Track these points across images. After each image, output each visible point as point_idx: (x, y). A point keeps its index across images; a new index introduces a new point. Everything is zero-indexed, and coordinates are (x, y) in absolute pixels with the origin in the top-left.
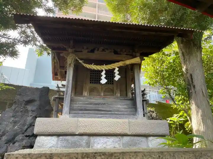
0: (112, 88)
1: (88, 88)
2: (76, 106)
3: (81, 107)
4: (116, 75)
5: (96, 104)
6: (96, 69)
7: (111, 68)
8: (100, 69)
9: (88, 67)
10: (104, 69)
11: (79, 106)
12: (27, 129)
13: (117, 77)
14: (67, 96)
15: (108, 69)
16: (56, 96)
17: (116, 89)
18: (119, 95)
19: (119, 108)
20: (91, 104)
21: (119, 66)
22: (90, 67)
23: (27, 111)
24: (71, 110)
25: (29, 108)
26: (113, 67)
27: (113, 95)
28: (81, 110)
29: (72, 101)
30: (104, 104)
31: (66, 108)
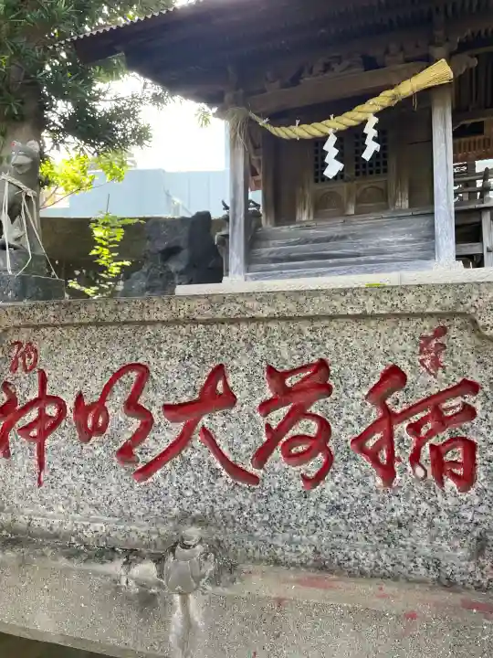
0: (382, 186)
3: (279, 252)
4: (369, 140)
6: (306, 136)
7: (353, 123)
8: (317, 133)
9: (284, 137)
10: (330, 131)
11: (271, 253)
14: (236, 227)
15: (343, 127)
17: (397, 185)
18: (406, 204)
19: (387, 243)
20: (306, 242)
21: (380, 109)
22: (289, 132)
25: (172, 266)
26: (361, 117)
27: (387, 208)
28: (276, 260)
30: (344, 237)
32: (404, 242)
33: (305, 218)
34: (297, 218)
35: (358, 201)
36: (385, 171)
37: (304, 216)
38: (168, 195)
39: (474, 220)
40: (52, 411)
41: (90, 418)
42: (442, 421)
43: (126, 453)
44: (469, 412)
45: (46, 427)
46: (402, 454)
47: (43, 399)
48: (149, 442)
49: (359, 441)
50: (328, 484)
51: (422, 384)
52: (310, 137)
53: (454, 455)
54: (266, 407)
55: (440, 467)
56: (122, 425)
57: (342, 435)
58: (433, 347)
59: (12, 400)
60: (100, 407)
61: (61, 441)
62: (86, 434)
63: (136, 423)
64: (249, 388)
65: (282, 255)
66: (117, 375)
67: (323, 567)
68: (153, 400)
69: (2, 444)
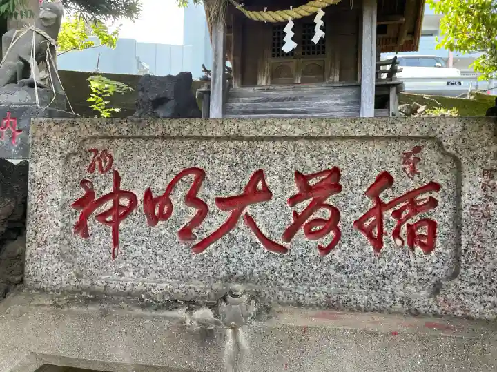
0: (320, 64)
1: (267, 67)
2: (236, 105)
3: (247, 106)
5: (278, 100)
6: (271, 19)
7: (307, 14)
8: (280, 19)
9: (255, 19)
10: (290, 19)
11: (242, 106)
14: (216, 85)
15: (299, 17)
16: (203, 89)
17: (331, 65)
18: (337, 78)
19: (325, 105)
20: (267, 100)
21: (326, 5)
22: (260, 17)
26: (312, 9)
27: (323, 80)
28: (245, 112)
29: (228, 96)
30: (294, 99)
32: (338, 105)
33: (264, 83)
34: (258, 84)
35: (303, 74)
36: (324, 53)
37: (263, 82)
38: (139, 61)
40: (125, 202)
41: (157, 207)
42: (415, 209)
43: (186, 233)
44: (433, 203)
45: (120, 214)
46: (388, 230)
47: (117, 193)
48: (205, 224)
49: (359, 223)
50: (336, 252)
51: (404, 184)
52: (274, 21)
53: (423, 231)
54: (294, 200)
56: (183, 212)
57: (348, 218)
59: (90, 194)
60: (165, 199)
62: (154, 220)
63: (194, 211)
65: (250, 109)
66: (179, 177)
68: (207, 194)
69: (81, 227)
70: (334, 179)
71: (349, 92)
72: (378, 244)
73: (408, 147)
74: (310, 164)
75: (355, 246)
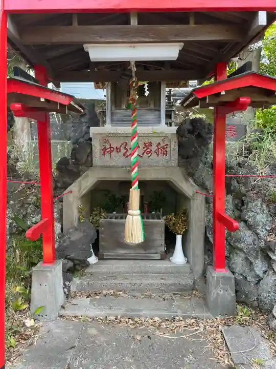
0: (146, 100)
1: (125, 101)
2: (115, 118)
4: (146, 90)
7: (142, 85)
11: (118, 118)
12: (84, 135)
13: (147, 93)
14: (108, 111)
16: (101, 110)
17: (150, 101)
19: (149, 118)
23: (82, 123)
24: (112, 121)
25: (83, 120)
26: (143, 83)
28: (119, 121)
29: (112, 114)
31: (108, 119)
32: (153, 118)
34: (122, 108)
37: (124, 107)
39: (170, 113)
40: (112, 149)
41: (118, 150)
42: (164, 149)
43: (124, 155)
44: (167, 148)
45: (111, 151)
46: (160, 153)
48: (128, 153)
49: (155, 152)
50: (151, 157)
51: (162, 145)
53: (165, 152)
54: (144, 148)
55: (164, 154)
56: (123, 151)
57: (153, 151)
58: (163, 140)
59: (105, 147)
60: (120, 148)
61: (113, 154)
62: (118, 152)
63: (125, 151)
64: (142, 146)
66: (122, 144)
67: (151, 166)
68: (128, 147)
69: (104, 154)
70: (151, 144)
71: (157, 113)
72: (158, 155)
73: (163, 138)
74: (146, 141)
75: (154, 156)
